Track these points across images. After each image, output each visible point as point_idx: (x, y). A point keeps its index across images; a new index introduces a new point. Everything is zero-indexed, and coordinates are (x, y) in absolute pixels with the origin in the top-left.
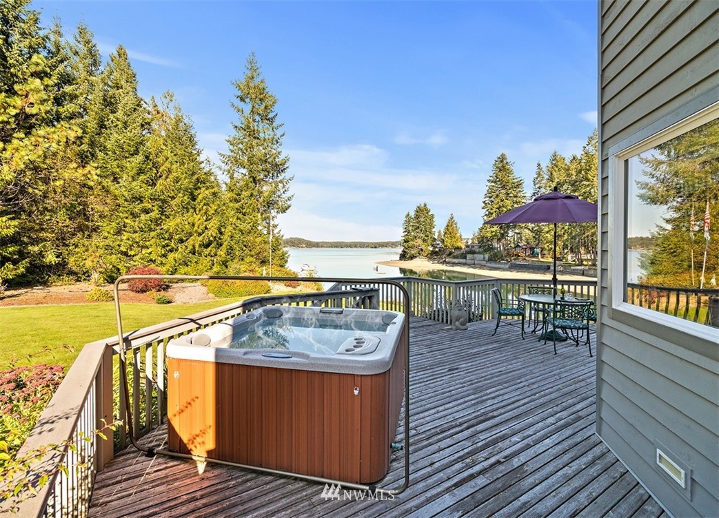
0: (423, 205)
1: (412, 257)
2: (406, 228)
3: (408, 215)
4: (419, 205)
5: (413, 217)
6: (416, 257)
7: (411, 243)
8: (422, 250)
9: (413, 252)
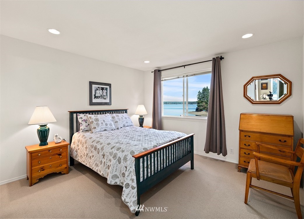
0: (206, 87)
1: (201, 110)
2: (198, 98)
3: (200, 92)
4: (204, 87)
5: (202, 92)
6: (203, 110)
7: (200, 104)
8: (205, 107)
9: (202, 108)
